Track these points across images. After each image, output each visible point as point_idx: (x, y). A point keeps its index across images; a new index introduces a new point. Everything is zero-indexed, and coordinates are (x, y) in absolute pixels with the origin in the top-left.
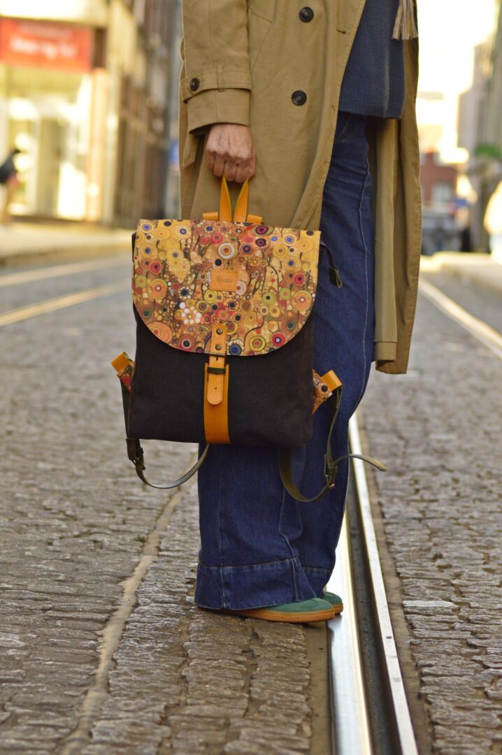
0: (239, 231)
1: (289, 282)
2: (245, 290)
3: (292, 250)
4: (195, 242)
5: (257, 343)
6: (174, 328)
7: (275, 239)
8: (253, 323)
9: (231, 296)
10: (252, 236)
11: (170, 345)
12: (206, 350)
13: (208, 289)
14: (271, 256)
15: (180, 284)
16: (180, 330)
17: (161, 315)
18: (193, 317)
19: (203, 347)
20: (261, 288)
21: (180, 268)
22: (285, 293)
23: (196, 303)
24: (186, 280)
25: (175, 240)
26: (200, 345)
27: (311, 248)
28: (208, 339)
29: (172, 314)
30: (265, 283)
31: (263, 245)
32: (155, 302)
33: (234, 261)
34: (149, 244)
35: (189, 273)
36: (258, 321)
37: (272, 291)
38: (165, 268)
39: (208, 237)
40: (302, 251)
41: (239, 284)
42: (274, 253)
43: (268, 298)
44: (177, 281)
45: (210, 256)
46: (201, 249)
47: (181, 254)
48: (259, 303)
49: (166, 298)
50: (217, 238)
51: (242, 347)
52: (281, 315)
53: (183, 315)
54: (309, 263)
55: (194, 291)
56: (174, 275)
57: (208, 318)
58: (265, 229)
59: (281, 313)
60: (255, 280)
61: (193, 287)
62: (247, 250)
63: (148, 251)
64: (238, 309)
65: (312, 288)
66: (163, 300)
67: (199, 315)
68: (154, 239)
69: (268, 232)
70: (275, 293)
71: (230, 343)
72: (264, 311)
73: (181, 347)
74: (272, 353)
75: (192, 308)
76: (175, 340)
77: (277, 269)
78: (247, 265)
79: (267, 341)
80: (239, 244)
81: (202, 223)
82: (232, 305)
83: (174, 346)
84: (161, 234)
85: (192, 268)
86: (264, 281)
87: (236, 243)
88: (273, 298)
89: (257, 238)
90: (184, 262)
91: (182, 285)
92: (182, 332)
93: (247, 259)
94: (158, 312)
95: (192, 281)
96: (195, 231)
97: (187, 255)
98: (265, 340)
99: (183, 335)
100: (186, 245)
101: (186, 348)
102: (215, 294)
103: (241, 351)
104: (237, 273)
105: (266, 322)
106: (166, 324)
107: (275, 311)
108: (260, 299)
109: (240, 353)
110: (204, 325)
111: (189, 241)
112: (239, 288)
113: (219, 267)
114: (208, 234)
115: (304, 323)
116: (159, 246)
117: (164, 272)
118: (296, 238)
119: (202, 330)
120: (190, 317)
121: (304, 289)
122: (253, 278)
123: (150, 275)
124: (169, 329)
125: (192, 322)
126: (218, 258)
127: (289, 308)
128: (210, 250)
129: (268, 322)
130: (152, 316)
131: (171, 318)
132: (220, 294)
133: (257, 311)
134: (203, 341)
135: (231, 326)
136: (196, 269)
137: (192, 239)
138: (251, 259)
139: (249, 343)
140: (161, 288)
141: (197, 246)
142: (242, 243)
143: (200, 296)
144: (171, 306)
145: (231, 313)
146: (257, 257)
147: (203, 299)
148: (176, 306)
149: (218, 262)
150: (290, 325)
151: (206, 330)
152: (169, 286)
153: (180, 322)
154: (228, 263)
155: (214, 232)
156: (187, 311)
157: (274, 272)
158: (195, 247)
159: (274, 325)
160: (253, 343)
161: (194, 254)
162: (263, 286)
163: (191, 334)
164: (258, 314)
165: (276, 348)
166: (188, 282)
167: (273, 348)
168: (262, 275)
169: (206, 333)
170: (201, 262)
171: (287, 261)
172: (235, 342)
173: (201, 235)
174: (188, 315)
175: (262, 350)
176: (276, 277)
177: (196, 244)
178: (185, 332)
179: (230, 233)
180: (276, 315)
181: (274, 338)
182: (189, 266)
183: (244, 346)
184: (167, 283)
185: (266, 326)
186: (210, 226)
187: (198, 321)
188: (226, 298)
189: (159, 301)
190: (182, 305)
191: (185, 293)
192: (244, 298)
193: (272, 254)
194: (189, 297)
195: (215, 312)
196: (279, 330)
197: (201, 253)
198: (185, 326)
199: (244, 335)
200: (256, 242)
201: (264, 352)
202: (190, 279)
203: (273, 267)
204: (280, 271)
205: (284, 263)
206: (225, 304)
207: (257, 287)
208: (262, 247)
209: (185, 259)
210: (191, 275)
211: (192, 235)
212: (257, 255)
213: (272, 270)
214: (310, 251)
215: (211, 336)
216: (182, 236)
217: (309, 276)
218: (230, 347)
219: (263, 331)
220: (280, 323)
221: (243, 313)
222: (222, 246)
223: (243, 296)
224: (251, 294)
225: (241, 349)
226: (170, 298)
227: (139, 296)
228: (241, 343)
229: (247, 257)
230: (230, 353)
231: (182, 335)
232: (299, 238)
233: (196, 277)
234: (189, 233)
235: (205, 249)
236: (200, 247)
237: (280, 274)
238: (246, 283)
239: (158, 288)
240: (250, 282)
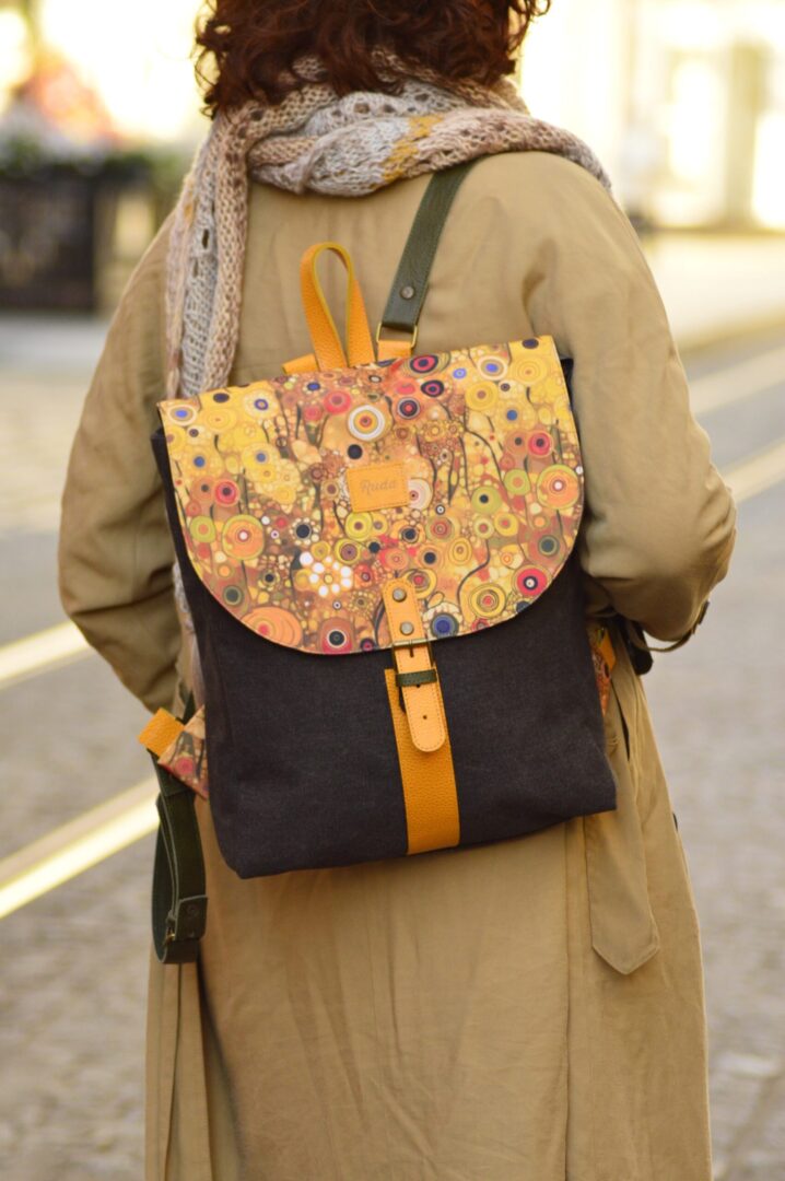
0: (374, 379)
1: (520, 454)
2: (429, 495)
3: (506, 387)
4: (293, 420)
5: (488, 599)
6: (302, 614)
7: (460, 374)
8: (466, 562)
9: (401, 516)
10: (409, 381)
11: (302, 649)
12: (381, 641)
13: (350, 512)
14: (464, 411)
15: (288, 516)
16: (315, 613)
17: (265, 590)
18: (336, 578)
19: (373, 636)
20: (462, 482)
21: (280, 482)
22: (520, 482)
23: (333, 547)
24: (298, 505)
25: (252, 425)
26: (365, 635)
27: (544, 372)
28: (379, 615)
29: (288, 584)
30: (470, 470)
31: (440, 393)
32: (243, 567)
33: (389, 441)
34: (199, 446)
35: (301, 488)
36: (475, 554)
37: (488, 483)
38: (246, 489)
39: (318, 404)
40: (528, 384)
41: (412, 486)
42: (469, 403)
43: (484, 499)
44: (281, 512)
45: (335, 442)
46: (313, 432)
47: (272, 453)
48: (468, 515)
49: (266, 552)
50: (337, 400)
51: (456, 616)
52: (522, 528)
53: (314, 579)
54: (551, 405)
55: (322, 522)
56: (270, 500)
57: (366, 573)
58: (431, 361)
59: (520, 524)
60: (445, 469)
61: (317, 515)
62: (410, 410)
63: (199, 462)
64: (426, 540)
65: (572, 456)
66: (260, 558)
67: (347, 572)
68: (206, 435)
69: (440, 365)
70: (496, 485)
71: (429, 615)
72: (484, 528)
73: (325, 647)
74: (525, 613)
75: (329, 560)
76: (307, 639)
77: (485, 435)
78: (419, 443)
79: (508, 591)
80: (390, 402)
81: (292, 380)
82: (410, 534)
83: (311, 649)
84: (218, 420)
85: (303, 475)
86: (465, 467)
87: (383, 402)
88: (494, 497)
89: (421, 381)
90: (283, 468)
91: (292, 516)
92: (321, 615)
93: (414, 431)
94: (255, 585)
95: (311, 503)
96: (284, 399)
97: (285, 452)
98: (502, 589)
99: (324, 621)
100: (277, 430)
101: (337, 649)
102: (366, 520)
103: (457, 625)
104: (401, 465)
105: (493, 552)
106: (280, 607)
107: (506, 524)
108: (468, 506)
109: (457, 630)
110: (363, 589)
111: (281, 421)
112: (414, 495)
113: (358, 462)
114: (316, 399)
115: (576, 533)
116: (219, 446)
117: (247, 499)
118: (504, 362)
119: (361, 602)
120: (328, 579)
121: (555, 462)
122: (440, 467)
123: (219, 513)
124: (289, 616)
125: (335, 589)
126: (354, 442)
127: (535, 509)
128: (330, 430)
129: (499, 549)
130: (247, 598)
131: (289, 593)
132: (377, 517)
133: (468, 533)
134: (370, 625)
135: (419, 579)
136: (314, 476)
137: (284, 416)
138: (425, 427)
139: (470, 606)
140: (248, 533)
141: (301, 428)
142: (393, 399)
143: (336, 531)
144: (282, 567)
145: (412, 552)
146: (436, 420)
147: (346, 536)
148: (292, 564)
149: (355, 452)
150: (548, 546)
151: (368, 601)
152: (265, 526)
153: (311, 596)
154: (377, 448)
155: (327, 391)
156: (319, 568)
157: (481, 442)
158: (297, 433)
159: (512, 554)
160: (478, 604)
161: (300, 446)
162: (466, 478)
163: (341, 614)
164: (473, 539)
165: (530, 600)
166: (305, 508)
167: (524, 603)
168: (457, 454)
169: (370, 607)
170: (319, 459)
171: (502, 411)
172: (439, 609)
173: (301, 403)
174: (323, 576)
175: (503, 612)
176: (488, 453)
177: (298, 424)
178: (327, 615)
179: (360, 384)
180: (512, 531)
181: (522, 581)
182: (296, 473)
183: (461, 613)
184: (260, 520)
185: (496, 560)
186: (312, 381)
187: (347, 583)
188: (393, 522)
189: (253, 563)
190: (305, 559)
191: (304, 531)
192: (432, 513)
193: (465, 407)
194: (315, 538)
195: (378, 556)
196: (526, 561)
197: (315, 440)
198: (323, 601)
199: (455, 591)
200: (423, 388)
201: (507, 616)
202: (305, 499)
203: (475, 434)
204: (492, 438)
205: (497, 418)
206: (395, 535)
207: (454, 482)
208: (440, 398)
209: (284, 461)
210: (305, 492)
211: (282, 408)
212: (435, 415)
213: (476, 439)
214: (545, 379)
215: (384, 609)
216: (263, 414)
217: (559, 432)
218: (431, 622)
219: (493, 572)
220: (524, 546)
221: (438, 546)
222: (355, 415)
223: (428, 509)
224: (445, 501)
225: (455, 620)
226: (275, 550)
227: (207, 561)
228: (453, 609)
229: (414, 426)
230: (434, 635)
231: (321, 623)
232: (511, 360)
233: (318, 493)
234: (274, 404)
235: (320, 429)
236: (308, 428)
237: (494, 445)
238: (426, 480)
239: (244, 536)
240: (435, 477)
